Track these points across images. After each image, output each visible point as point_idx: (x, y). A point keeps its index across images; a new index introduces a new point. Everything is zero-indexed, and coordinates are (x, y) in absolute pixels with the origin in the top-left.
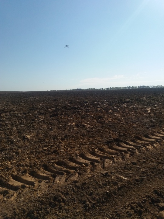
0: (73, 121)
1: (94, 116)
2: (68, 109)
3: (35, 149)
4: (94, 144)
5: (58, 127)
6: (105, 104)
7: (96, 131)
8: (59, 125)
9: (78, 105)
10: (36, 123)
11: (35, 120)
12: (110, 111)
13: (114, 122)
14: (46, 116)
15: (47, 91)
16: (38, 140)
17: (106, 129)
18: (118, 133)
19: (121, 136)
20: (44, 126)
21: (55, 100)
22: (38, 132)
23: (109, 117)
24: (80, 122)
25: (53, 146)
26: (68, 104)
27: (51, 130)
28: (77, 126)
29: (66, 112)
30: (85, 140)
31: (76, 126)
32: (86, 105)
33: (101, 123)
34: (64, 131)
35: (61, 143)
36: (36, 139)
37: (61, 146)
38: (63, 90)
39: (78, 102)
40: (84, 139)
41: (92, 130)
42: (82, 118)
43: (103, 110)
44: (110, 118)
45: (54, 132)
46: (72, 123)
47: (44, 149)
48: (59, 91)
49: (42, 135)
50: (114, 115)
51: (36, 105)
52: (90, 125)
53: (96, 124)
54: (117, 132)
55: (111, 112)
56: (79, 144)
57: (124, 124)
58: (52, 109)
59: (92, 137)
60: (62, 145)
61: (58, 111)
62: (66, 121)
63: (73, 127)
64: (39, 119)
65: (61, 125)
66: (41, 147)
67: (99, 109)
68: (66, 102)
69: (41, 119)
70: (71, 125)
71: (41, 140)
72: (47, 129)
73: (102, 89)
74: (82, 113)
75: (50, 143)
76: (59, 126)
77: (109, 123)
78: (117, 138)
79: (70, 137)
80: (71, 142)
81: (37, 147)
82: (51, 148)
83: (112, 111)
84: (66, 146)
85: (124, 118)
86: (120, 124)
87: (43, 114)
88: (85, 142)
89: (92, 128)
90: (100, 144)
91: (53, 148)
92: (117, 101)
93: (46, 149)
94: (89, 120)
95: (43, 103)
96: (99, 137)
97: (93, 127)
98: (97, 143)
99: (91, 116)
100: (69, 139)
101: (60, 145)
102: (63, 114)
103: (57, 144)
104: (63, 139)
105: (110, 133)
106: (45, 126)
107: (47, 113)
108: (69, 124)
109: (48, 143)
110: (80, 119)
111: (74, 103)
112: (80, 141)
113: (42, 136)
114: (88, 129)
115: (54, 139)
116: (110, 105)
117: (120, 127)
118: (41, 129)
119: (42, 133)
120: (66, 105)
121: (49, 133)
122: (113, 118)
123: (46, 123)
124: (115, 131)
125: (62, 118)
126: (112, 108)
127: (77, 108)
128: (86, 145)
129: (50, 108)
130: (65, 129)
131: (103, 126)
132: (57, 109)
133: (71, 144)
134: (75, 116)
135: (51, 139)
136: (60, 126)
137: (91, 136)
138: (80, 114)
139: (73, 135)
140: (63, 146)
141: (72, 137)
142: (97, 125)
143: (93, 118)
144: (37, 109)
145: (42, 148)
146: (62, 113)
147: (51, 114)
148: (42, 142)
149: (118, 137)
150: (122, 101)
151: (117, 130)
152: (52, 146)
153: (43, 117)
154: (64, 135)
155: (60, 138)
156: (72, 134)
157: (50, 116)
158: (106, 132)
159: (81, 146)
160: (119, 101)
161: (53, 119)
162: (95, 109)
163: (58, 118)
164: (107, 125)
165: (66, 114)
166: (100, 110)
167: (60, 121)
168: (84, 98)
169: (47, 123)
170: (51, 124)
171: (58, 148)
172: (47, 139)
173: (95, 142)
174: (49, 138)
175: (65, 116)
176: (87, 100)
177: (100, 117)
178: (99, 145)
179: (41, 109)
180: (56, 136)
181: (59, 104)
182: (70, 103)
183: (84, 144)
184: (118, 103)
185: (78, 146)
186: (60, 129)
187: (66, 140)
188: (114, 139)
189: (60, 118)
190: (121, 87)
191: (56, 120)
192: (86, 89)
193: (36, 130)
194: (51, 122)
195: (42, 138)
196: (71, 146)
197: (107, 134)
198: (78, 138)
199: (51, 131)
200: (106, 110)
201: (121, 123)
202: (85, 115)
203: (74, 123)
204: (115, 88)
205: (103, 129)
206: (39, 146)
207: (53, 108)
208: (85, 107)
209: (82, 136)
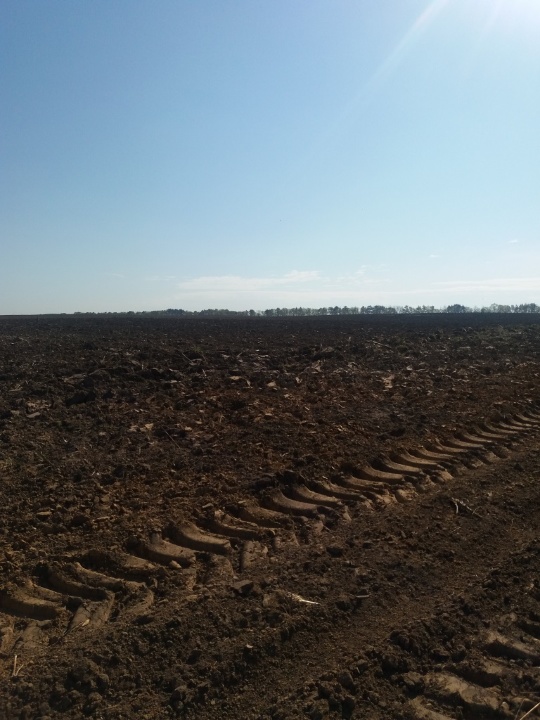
0: (148, 419)
1: (219, 399)
2: (132, 378)
3: (10, 513)
4: (214, 494)
5: (94, 440)
6: (257, 361)
7: (222, 451)
8: (97, 431)
9: (166, 365)
10: (14, 424)
11: (12, 415)
12: (272, 384)
13: (281, 419)
14: (53, 402)
15: (63, 316)
16: (23, 483)
17: (254, 442)
18: (292, 457)
19: (299, 464)
20: (43, 438)
21: (88, 346)
22: (21, 456)
23: (266, 403)
24: (169, 422)
25: (74, 503)
26: (134, 362)
27: (68, 448)
28: (158, 433)
29: (123, 386)
30: (184, 480)
31: (155, 434)
32: (192, 364)
33: (239, 423)
34: (113, 452)
35: (100, 492)
36: (12, 480)
37: (101, 502)
38: (119, 312)
39: (166, 355)
40: (179, 478)
41: (210, 446)
42: (178, 408)
43: (249, 383)
44: (271, 406)
45: (78, 456)
46: (142, 425)
47: (42, 513)
48: (105, 314)
49: (35, 467)
50: (283, 399)
51: (18, 364)
52: (203, 429)
53: (223, 428)
54: (287, 451)
55: (272, 389)
56: (163, 496)
57: (310, 427)
58: (76, 376)
59: (206, 470)
60: (103, 499)
61: (98, 383)
62: (122, 419)
63: (146, 440)
64: (28, 413)
65: (104, 430)
66: (30, 507)
67: (237, 378)
68: (128, 354)
69: (32, 412)
70: (138, 430)
71: (32, 483)
72: (54, 446)
73: (252, 311)
74: (179, 390)
75: (61, 495)
76: (95, 436)
77: (266, 424)
78: (286, 472)
79: (133, 473)
80: (135, 491)
81: (15, 509)
82: (63, 511)
83: (278, 383)
84: (117, 503)
85: (312, 409)
86: (298, 425)
87: (45, 392)
88: (185, 489)
89: (211, 440)
90: (233, 492)
91: (71, 509)
92: (293, 354)
93: (48, 513)
94: (201, 415)
95: (43, 357)
96: (231, 469)
97: (212, 436)
98: (224, 489)
99: (210, 402)
100: (131, 478)
101: (97, 499)
102: (111, 395)
103: (85, 496)
104: (107, 481)
105: (266, 456)
106: (47, 436)
107: (57, 390)
108: (133, 429)
109: (56, 494)
110: (170, 411)
111: (154, 356)
112: (166, 484)
113: (33, 470)
114: (197, 444)
115: (77, 479)
116: (272, 364)
117: (300, 434)
118: (30, 447)
119: (36, 461)
120: (126, 364)
121: (59, 460)
122: (278, 407)
123: (49, 426)
124: (283, 450)
125: (110, 407)
126: (276, 375)
127: (163, 376)
128: (188, 496)
129: (68, 375)
130: (118, 445)
131: (246, 434)
132: (94, 376)
133: (137, 497)
134: (153, 400)
135: (67, 480)
136: (100, 437)
137: (204, 468)
138: (171, 395)
139: (145, 465)
140: (106, 503)
141: (141, 472)
142: (225, 431)
143: (216, 406)
144: (22, 376)
145: (35, 509)
146: (109, 392)
147: (71, 396)
148: (34, 489)
149: (290, 468)
150: (310, 352)
151: (289, 446)
152: (68, 504)
153: (41, 404)
154: (113, 465)
155: (97, 477)
156: (141, 462)
157: (68, 403)
158: (253, 452)
159: (167, 503)
160: (300, 353)
161: (75, 413)
162: (223, 376)
163: (94, 410)
164: (257, 429)
165: (122, 394)
166: (240, 380)
167: (101, 419)
168: (188, 342)
169: (55, 424)
170: (70, 431)
171: (88, 511)
172: (54, 482)
173: (217, 487)
174: (58, 477)
175: (119, 402)
176: (198, 349)
177: (238, 405)
178: (230, 496)
179: (37, 378)
180: (83, 469)
181: (102, 361)
182: (141, 357)
183: (179, 495)
184: (298, 360)
185: (160, 501)
186: (99, 444)
187: (118, 484)
188: (278, 474)
189: (103, 407)
190: (309, 310)
191: (89, 414)
192: (199, 311)
193: (15, 449)
194: (68, 421)
195: (34, 477)
196: (133, 503)
197: (258, 459)
198: (161, 475)
199: (67, 451)
200: (259, 380)
201: (303, 424)
202: (189, 398)
203: (149, 426)
204: (293, 310)
205: (244, 442)
206: (25, 503)
207: (80, 375)
208: (192, 371)
209: (174, 468)
